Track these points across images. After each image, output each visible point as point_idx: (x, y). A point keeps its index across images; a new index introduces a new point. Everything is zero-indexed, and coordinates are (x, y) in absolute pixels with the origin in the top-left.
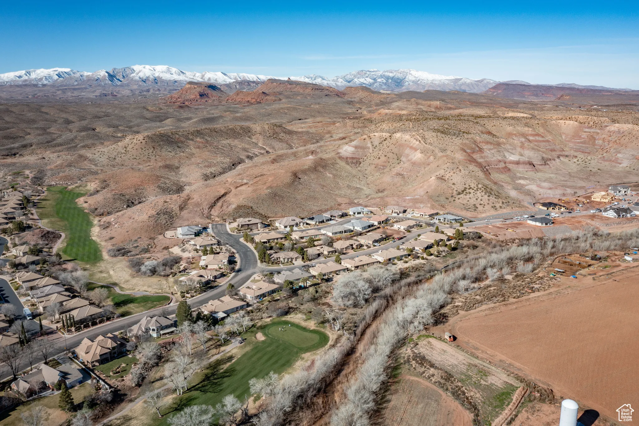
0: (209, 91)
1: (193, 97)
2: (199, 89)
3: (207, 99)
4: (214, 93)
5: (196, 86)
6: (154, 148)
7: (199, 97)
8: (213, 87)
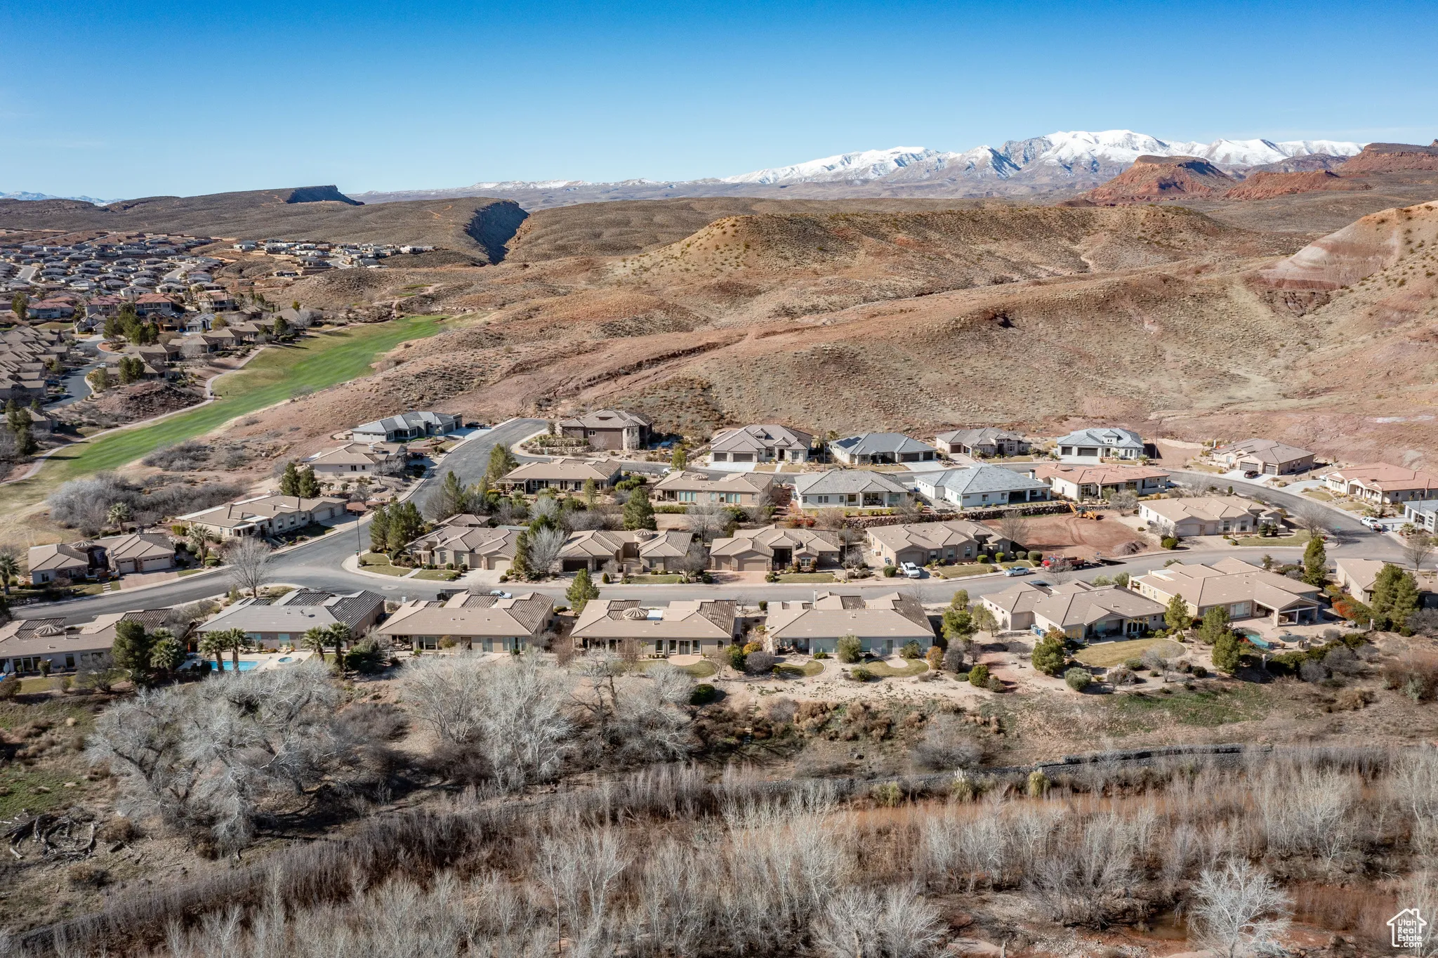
0: (1188, 177)
1: (1142, 190)
2: (1165, 173)
3: (1177, 196)
4: (1200, 180)
5: (1156, 166)
6: (747, 247)
7: (1156, 190)
8: (1200, 167)
